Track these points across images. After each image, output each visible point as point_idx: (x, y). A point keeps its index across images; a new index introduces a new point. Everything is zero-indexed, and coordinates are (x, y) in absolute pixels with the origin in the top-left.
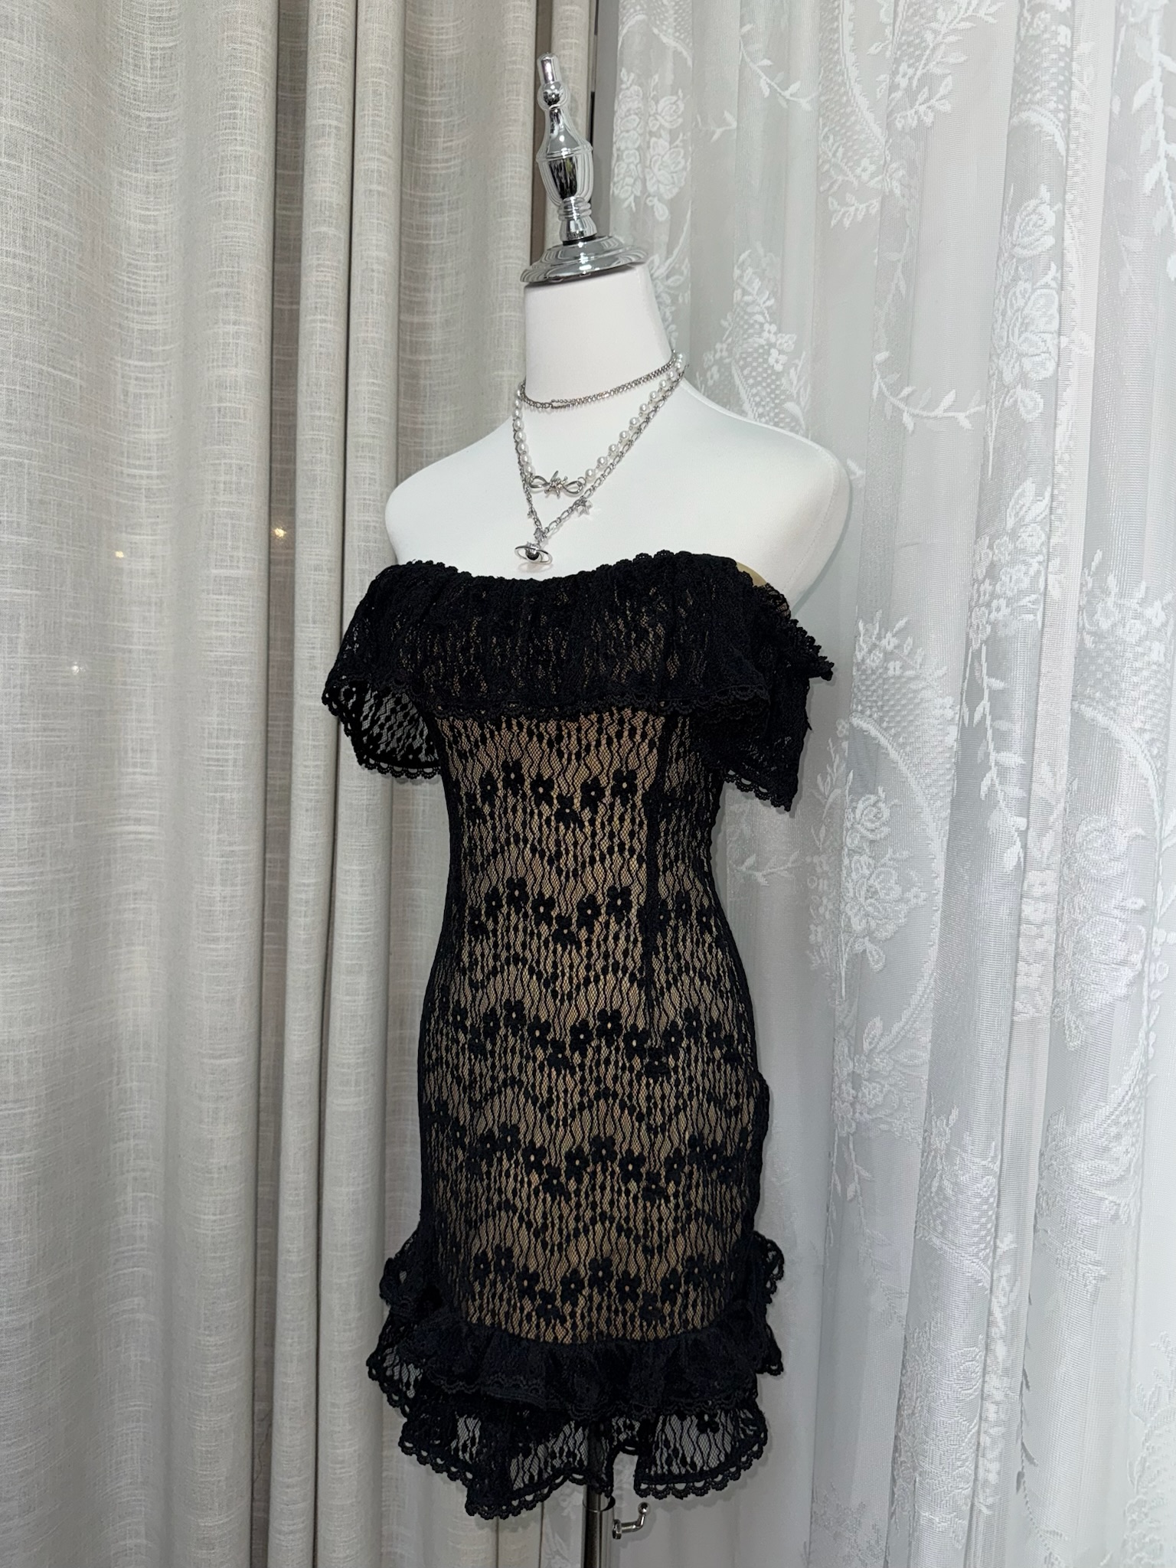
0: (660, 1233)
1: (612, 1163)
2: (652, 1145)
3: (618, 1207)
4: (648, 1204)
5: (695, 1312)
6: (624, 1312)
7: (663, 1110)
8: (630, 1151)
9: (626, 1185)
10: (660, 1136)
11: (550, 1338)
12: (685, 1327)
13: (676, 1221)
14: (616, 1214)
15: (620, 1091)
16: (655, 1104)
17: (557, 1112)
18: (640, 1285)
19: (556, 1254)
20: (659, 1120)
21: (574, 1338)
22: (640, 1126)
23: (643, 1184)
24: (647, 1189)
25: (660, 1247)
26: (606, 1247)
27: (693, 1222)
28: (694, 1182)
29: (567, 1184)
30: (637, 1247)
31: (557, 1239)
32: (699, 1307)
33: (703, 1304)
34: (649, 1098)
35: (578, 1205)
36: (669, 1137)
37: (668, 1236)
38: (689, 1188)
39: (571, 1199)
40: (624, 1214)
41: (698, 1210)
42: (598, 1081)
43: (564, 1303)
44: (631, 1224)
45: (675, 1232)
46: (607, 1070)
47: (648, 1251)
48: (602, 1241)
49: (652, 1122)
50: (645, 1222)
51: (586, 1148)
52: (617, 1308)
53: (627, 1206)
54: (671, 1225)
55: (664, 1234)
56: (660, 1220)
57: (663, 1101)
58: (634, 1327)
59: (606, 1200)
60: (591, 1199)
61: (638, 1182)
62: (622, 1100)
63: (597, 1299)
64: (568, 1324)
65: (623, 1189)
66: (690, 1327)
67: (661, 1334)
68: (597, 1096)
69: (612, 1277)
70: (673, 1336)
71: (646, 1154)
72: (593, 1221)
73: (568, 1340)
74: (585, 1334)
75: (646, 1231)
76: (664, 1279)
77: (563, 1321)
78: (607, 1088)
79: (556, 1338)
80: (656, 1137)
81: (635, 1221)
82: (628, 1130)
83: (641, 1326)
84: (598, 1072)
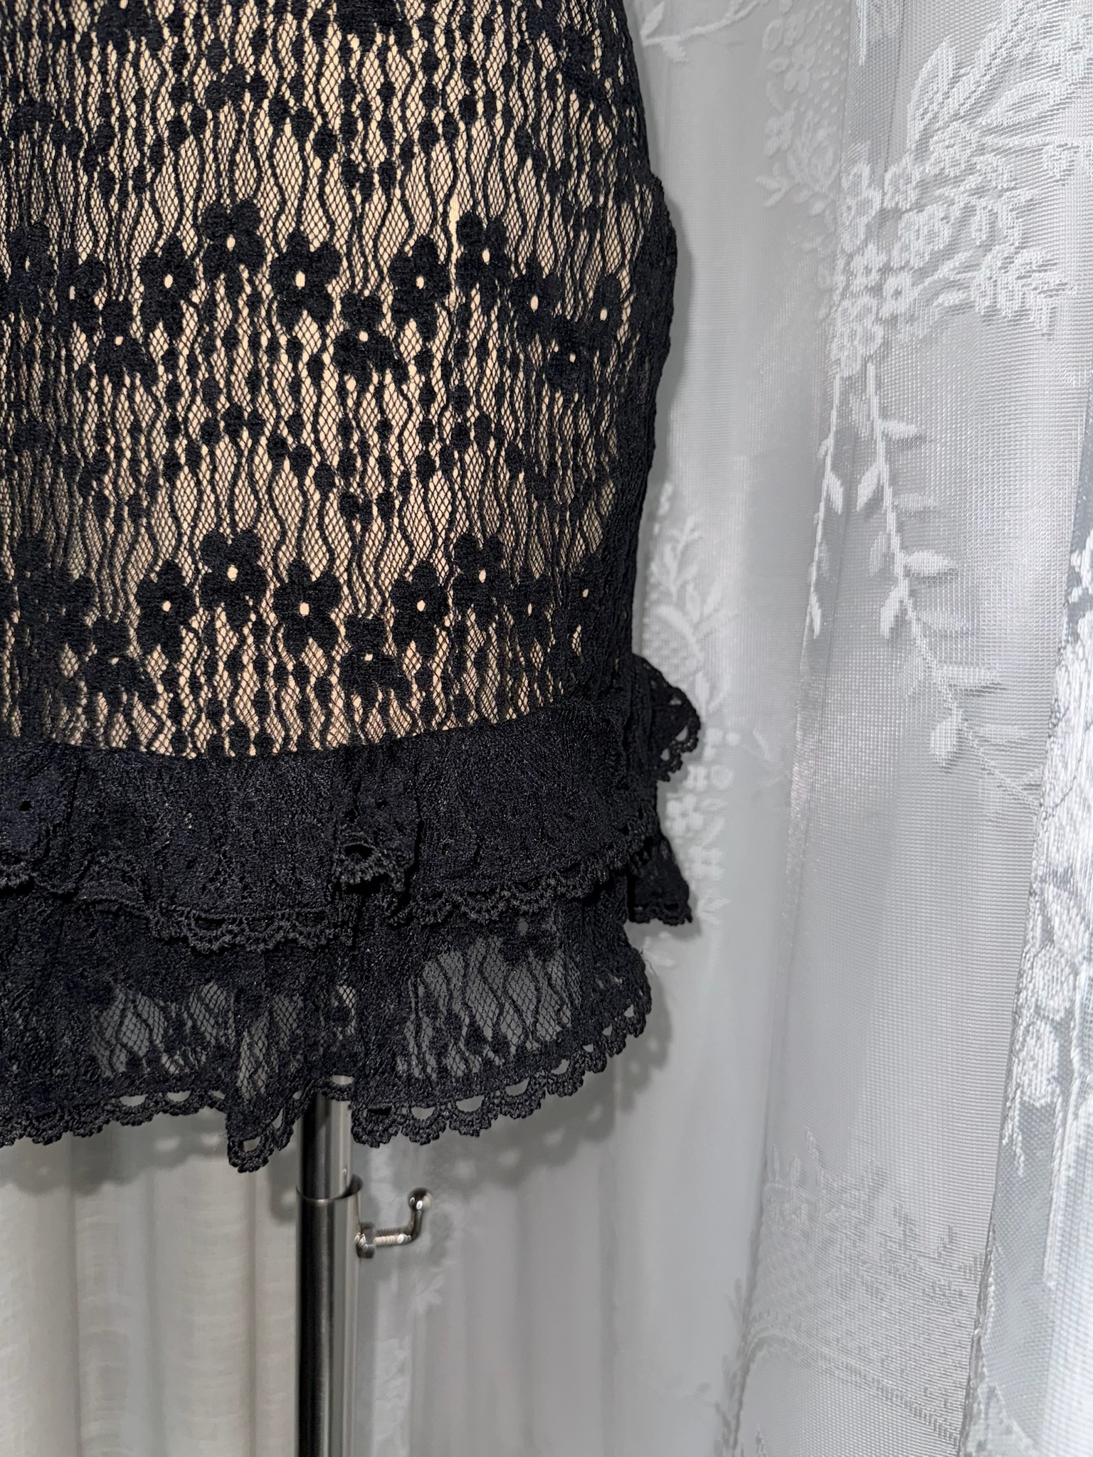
0: (384, 462)
1: (254, 270)
2: (357, 222)
3: (271, 391)
4: (351, 384)
5: (482, 681)
6: (302, 674)
7: (386, 129)
8: (298, 238)
9: (290, 329)
10: (378, 196)
11: (119, 737)
12: (461, 716)
13: (426, 431)
14: (269, 413)
15: (271, 75)
16: (366, 108)
17: (121, 159)
18: (335, 600)
19: (128, 527)
20: (377, 153)
21: (179, 740)
22: (325, 166)
23: (336, 326)
24: (345, 344)
25: (385, 499)
26: (245, 505)
27: (472, 450)
28: (473, 339)
29: (147, 343)
30: (325, 498)
31: (127, 487)
32: (492, 672)
33: (501, 667)
34: (348, 89)
35: (174, 391)
36: (403, 201)
37: (406, 475)
38: (461, 350)
39: (155, 379)
40: (288, 411)
41: (483, 420)
42: (215, 55)
43: (147, 651)
44: (307, 437)
45: (426, 467)
46: (237, 21)
47: (353, 508)
48: (234, 484)
49: (356, 156)
50: (345, 429)
51: (189, 239)
52: (280, 667)
53: (295, 386)
54: (413, 445)
55: (396, 467)
56: (384, 428)
57: (387, 102)
58: (329, 714)
59: (240, 377)
60: (203, 373)
61: (322, 319)
62: (279, 102)
63: (226, 639)
64: (162, 706)
65: (283, 340)
66: (472, 716)
67: (402, 724)
68: (216, 96)
69: (265, 584)
70: (428, 733)
71: (340, 244)
72: (209, 434)
73: (163, 746)
74: (204, 731)
75: (347, 457)
76: (400, 583)
77: (149, 698)
78: (239, 70)
79: (134, 739)
80: (367, 198)
81: (315, 431)
82: (292, 182)
83: (348, 707)
84: (216, 29)
